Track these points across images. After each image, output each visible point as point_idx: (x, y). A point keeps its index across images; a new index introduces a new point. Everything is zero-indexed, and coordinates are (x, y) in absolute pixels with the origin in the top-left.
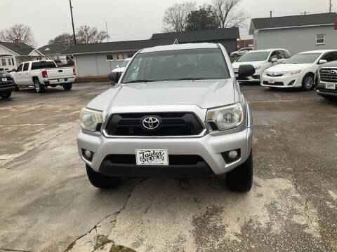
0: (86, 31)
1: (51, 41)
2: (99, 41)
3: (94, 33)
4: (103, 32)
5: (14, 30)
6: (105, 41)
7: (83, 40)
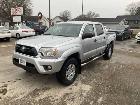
0: (91, 13)
1: (77, 17)
2: (95, 18)
3: (94, 15)
4: (97, 14)
5: (65, 12)
6: (97, 18)
7: (89, 17)
